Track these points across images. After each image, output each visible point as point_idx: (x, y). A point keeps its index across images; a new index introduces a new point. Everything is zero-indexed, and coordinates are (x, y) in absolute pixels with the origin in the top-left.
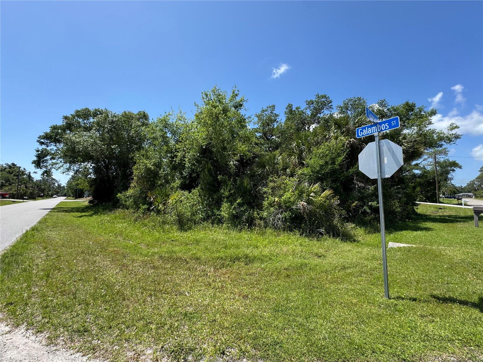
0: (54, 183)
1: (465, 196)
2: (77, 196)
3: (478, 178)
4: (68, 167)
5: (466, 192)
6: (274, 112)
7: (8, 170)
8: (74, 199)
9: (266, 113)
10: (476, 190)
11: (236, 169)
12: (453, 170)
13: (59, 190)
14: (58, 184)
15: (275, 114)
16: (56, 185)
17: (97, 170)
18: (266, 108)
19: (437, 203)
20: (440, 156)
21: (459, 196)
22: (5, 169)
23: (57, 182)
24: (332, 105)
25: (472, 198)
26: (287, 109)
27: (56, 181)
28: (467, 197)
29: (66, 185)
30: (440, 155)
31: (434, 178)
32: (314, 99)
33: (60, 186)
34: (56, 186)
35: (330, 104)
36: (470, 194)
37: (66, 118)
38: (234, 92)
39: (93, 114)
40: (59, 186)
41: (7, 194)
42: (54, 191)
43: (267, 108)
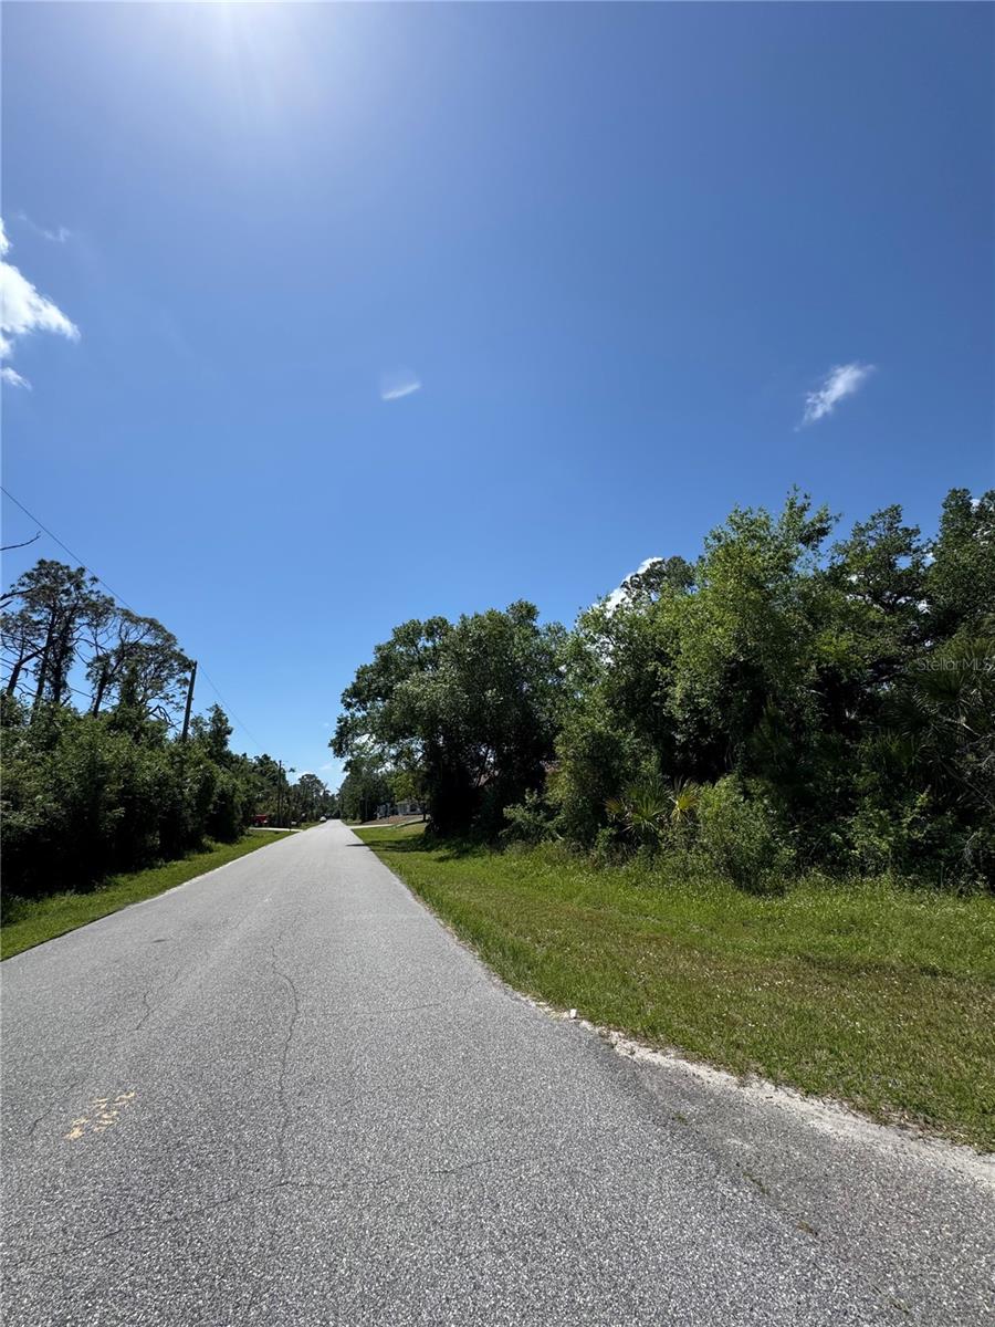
2: (366, 817)
6: (900, 526)
7: (259, 769)
8: (361, 824)
9: (871, 533)
11: (821, 711)
15: (905, 529)
17: (432, 752)
18: (870, 522)
22: (255, 767)
26: (945, 506)
29: (337, 792)
37: (379, 649)
38: (792, 505)
41: (264, 818)
43: (873, 518)
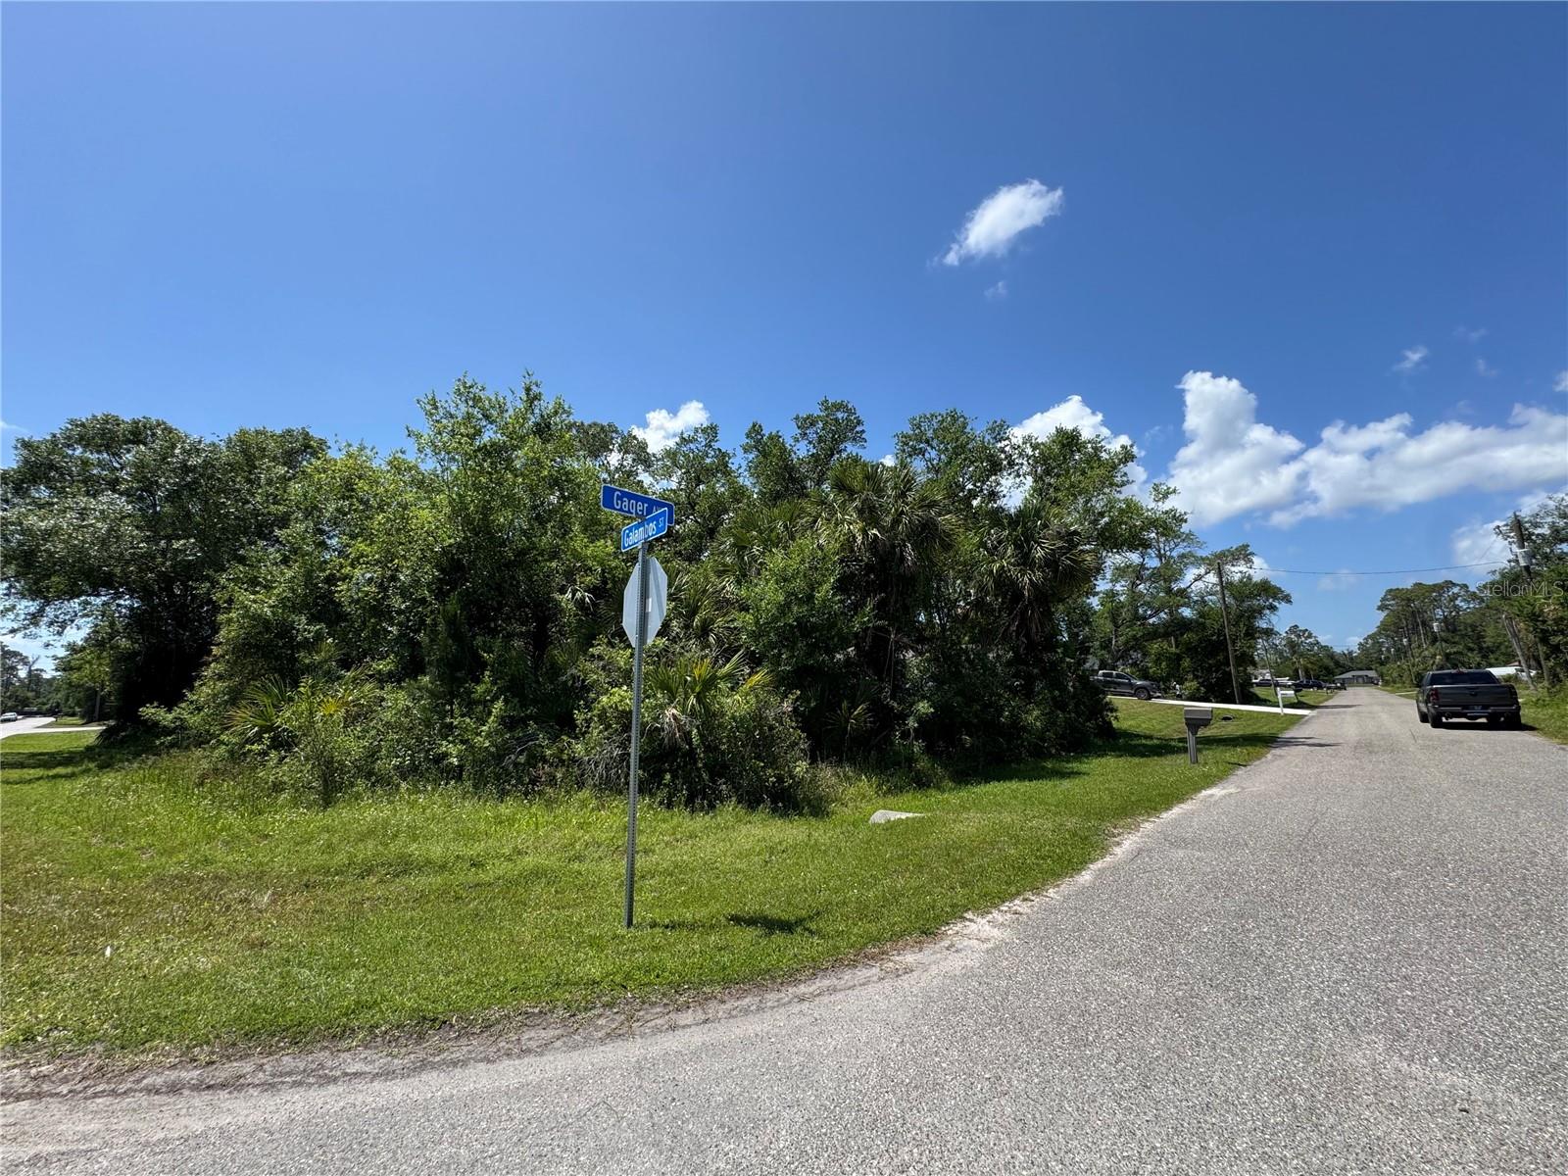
0: (14, 668)
1: (1360, 680)
2: (96, 714)
3: (1384, 628)
4: (32, 610)
5: (1361, 669)
6: (716, 445)
8: (83, 725)
9: (692, 446)
10: (1382, 664)
12: (1273, 608)
13: (30, 694)
14: (30, 671)
15: (720, 450)
16: (23, 673)
19: (1235, 703)
20: (1233, 569)
21: (1343, 679)
23: (25, 664)
24: (863, 431)
25: (1377, 684)
26: (747, 437)
27: (24, 661)
28: (1364, 682)
30: (1233, 565)
31: (1221, 632)
32: (817, 412)
33: (38, 676)
34: (20, 680)
35: (858, 429)
36: (1372, 674)
39: (124, 435)
40: (35, 678)
42: (10, 698)
43: (696, 431)
